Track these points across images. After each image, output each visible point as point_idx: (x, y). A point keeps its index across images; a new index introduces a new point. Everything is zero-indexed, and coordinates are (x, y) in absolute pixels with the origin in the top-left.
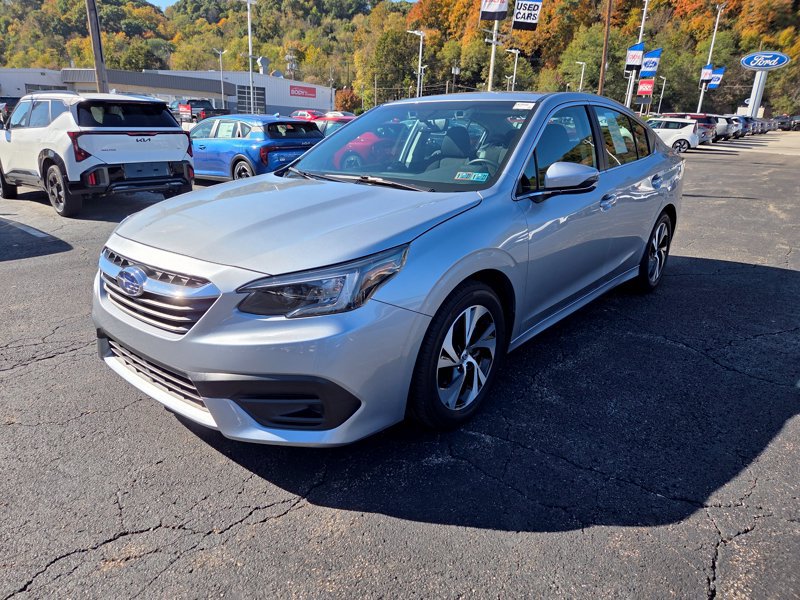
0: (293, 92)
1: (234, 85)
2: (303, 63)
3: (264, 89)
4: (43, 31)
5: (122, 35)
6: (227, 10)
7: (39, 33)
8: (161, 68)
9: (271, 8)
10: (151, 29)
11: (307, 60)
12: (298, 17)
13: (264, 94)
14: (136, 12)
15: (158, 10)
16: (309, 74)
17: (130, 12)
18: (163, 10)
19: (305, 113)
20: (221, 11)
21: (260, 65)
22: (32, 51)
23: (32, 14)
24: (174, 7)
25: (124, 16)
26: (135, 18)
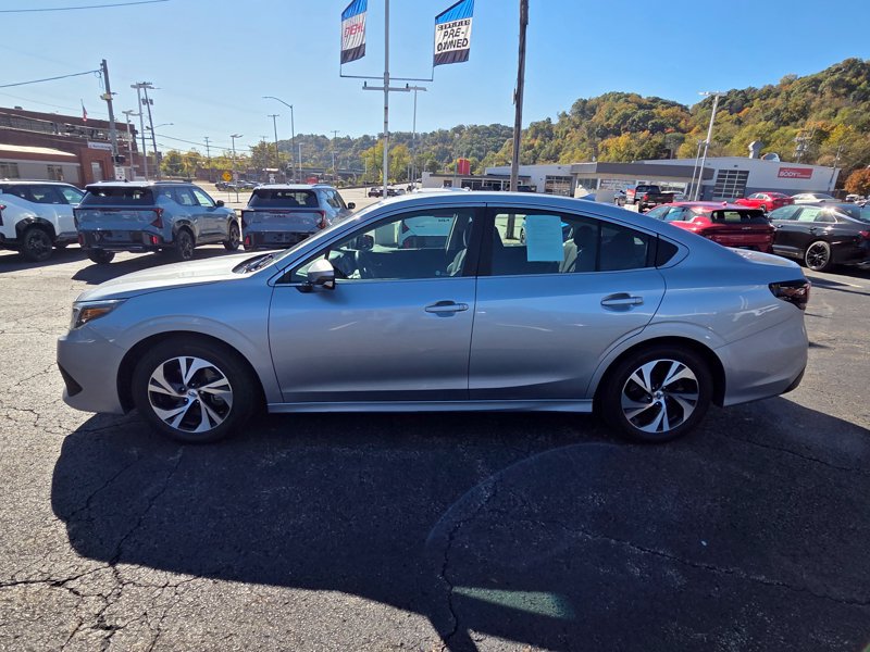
0: (782, 174)
1: (713, 171)
2: (824, 143)
3: (747, 172)
4: (589, 135)
5: (647, 132)
6: (753, 100)
7: (586, 137)
8: (668, 158)
9: (805, 91)
10: (672, 125)
11: (831, 139)
12: (838, 95)
13: (746, 178)
14: (663, 113)
15: (684, 109)
16: (827, 153)
17: (659, 114)
18: (690, 108)
19: (765, 196)
20: (747, 101)
21: (751, 149)
22: (578, 150)
23: (585, 123)
24: (700, 104)
25: (653, 117)
26: (662, 118)
